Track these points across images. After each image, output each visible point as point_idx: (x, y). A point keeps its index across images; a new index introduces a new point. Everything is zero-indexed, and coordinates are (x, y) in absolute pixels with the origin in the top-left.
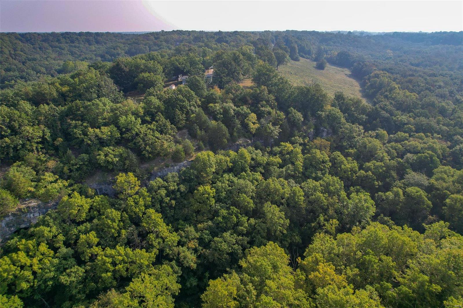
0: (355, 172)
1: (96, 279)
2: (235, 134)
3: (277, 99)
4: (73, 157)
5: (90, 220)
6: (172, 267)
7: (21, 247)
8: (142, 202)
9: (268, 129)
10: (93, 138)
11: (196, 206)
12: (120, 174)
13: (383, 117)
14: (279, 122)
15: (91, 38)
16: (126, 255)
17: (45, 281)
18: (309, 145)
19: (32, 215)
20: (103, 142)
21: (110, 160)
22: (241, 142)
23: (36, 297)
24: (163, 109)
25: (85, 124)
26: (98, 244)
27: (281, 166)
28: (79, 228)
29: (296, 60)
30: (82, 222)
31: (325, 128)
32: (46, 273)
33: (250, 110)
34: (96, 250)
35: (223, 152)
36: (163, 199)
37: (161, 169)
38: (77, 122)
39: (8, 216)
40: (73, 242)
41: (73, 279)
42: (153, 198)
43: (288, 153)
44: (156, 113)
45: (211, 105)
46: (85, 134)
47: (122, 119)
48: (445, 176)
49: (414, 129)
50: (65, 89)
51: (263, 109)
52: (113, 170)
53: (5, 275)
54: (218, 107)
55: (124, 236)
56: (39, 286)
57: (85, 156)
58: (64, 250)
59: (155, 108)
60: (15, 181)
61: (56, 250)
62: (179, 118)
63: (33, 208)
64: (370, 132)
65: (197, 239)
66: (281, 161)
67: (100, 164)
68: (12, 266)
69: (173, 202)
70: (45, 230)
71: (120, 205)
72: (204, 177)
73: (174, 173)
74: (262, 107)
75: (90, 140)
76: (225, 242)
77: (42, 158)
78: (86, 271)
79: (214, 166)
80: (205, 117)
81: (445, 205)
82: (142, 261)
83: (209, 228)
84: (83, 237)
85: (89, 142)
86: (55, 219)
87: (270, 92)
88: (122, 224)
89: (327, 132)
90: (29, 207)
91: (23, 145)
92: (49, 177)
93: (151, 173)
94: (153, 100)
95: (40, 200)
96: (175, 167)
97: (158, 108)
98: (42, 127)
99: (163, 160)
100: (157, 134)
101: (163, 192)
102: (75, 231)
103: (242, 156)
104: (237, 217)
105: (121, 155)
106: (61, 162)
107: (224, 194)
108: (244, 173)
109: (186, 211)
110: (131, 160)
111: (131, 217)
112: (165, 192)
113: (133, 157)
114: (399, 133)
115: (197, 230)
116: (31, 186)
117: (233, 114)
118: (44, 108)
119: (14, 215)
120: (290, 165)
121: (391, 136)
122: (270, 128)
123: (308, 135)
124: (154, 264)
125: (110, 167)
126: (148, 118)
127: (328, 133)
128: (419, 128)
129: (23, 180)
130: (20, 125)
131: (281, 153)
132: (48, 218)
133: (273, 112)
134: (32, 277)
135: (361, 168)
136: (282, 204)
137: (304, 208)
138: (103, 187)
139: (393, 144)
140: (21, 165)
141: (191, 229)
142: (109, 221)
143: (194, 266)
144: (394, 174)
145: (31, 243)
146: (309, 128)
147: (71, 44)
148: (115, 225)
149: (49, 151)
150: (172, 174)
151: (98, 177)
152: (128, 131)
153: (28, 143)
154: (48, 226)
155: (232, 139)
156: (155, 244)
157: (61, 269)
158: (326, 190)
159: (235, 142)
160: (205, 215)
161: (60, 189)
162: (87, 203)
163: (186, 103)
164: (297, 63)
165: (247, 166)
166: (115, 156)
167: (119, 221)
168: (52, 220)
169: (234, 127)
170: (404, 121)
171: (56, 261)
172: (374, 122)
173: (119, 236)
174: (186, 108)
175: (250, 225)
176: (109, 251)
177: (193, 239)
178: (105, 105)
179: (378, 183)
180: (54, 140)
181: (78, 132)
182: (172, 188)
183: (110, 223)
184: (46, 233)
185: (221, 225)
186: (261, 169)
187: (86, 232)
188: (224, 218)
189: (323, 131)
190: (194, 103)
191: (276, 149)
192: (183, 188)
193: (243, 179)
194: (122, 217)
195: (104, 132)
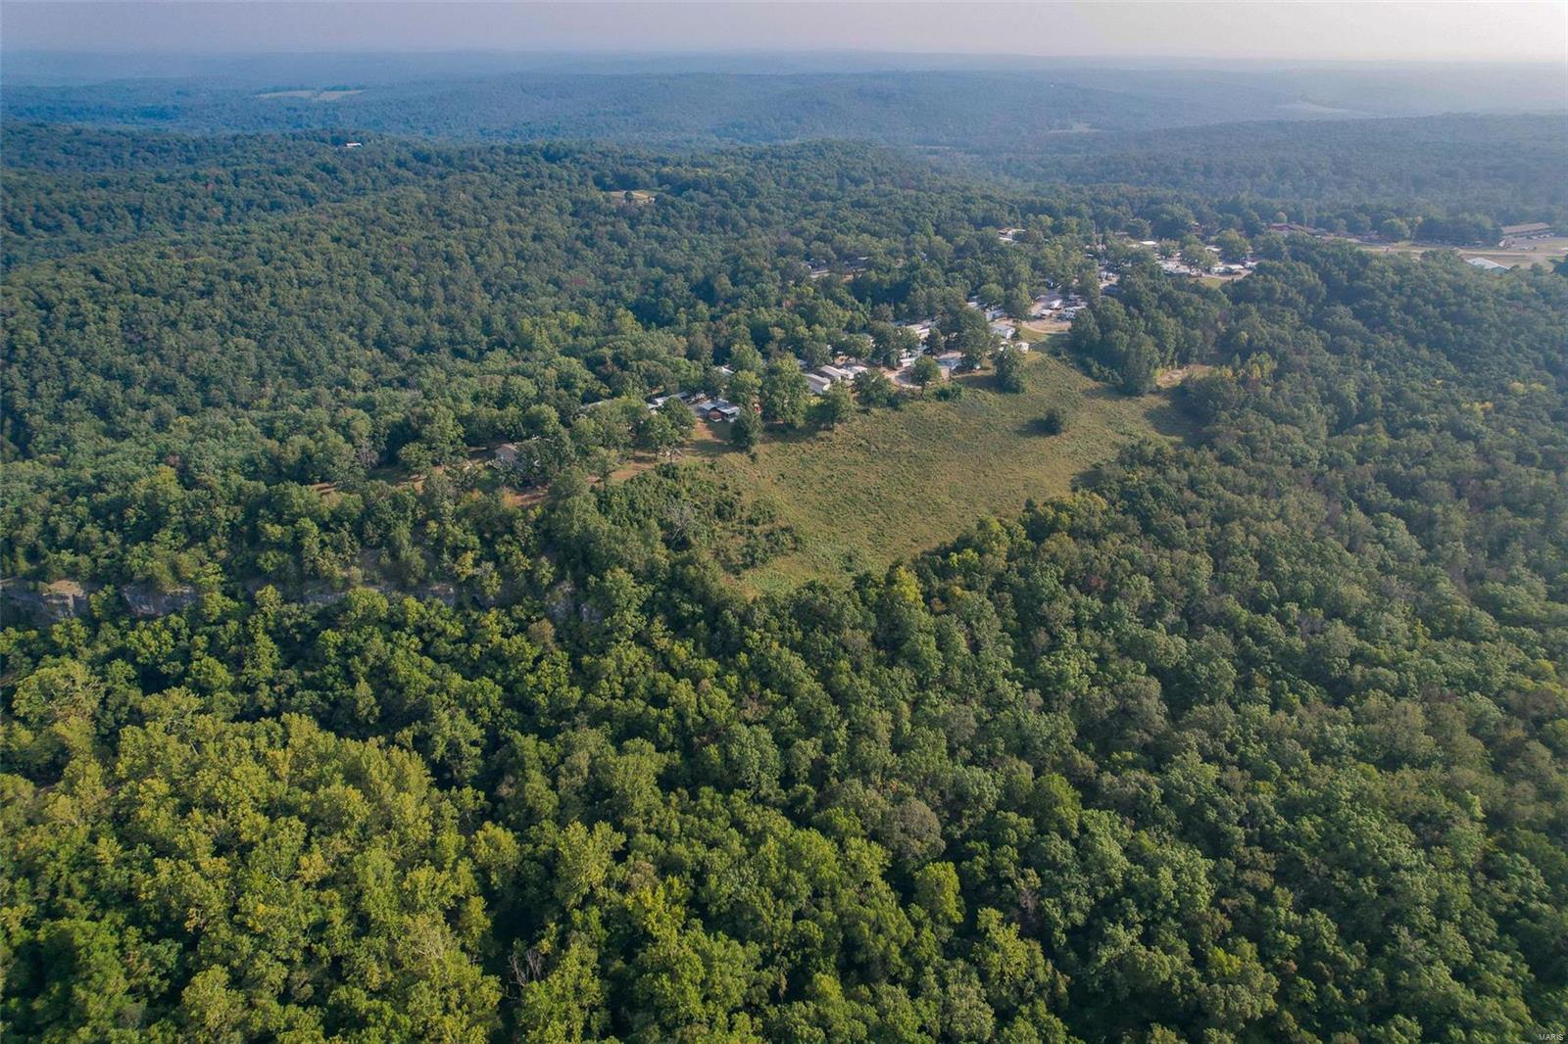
9: (486, 581)
12: (268, 586)
14: (513, 573)
22: (439, 588)
30: (210, 625)
44: (345, 521)
47: (303, 522)
52: (265, 578)
54: (435, 528)
56: (149, 665)
57: (252, 554)
59: (348, 513)
60: (178, 564)
66: (460, 635)
67: (258, 567)
69: (298, 636)
71: (247, 618)
73: (320, 603)
75: (264, 537)
77: (221, 544)
85: (262, 539)
92: (213, 567)
94: (347, 504)
95: (194, 588)
96: (325, 597)
99: (321, 584)
101: (291, 622)
105: (279, 565)
106: (233, 553)
113: (292, 569)
116: (193, 572)
117: (449, 543)
120: (464, 645)
125: (264, 574)
145: (159, 627)
149: (231, 537)
150: (316, 605)
153: (216, 525)
155: (426, 581)
157: (170, 658)
159: (428, 586)
161: (214, 583)
166: (274, 564)
180: (241, 526)
192: (314, 624)
193: (388, 640)
194: (237, 631)
195: (275, 531)
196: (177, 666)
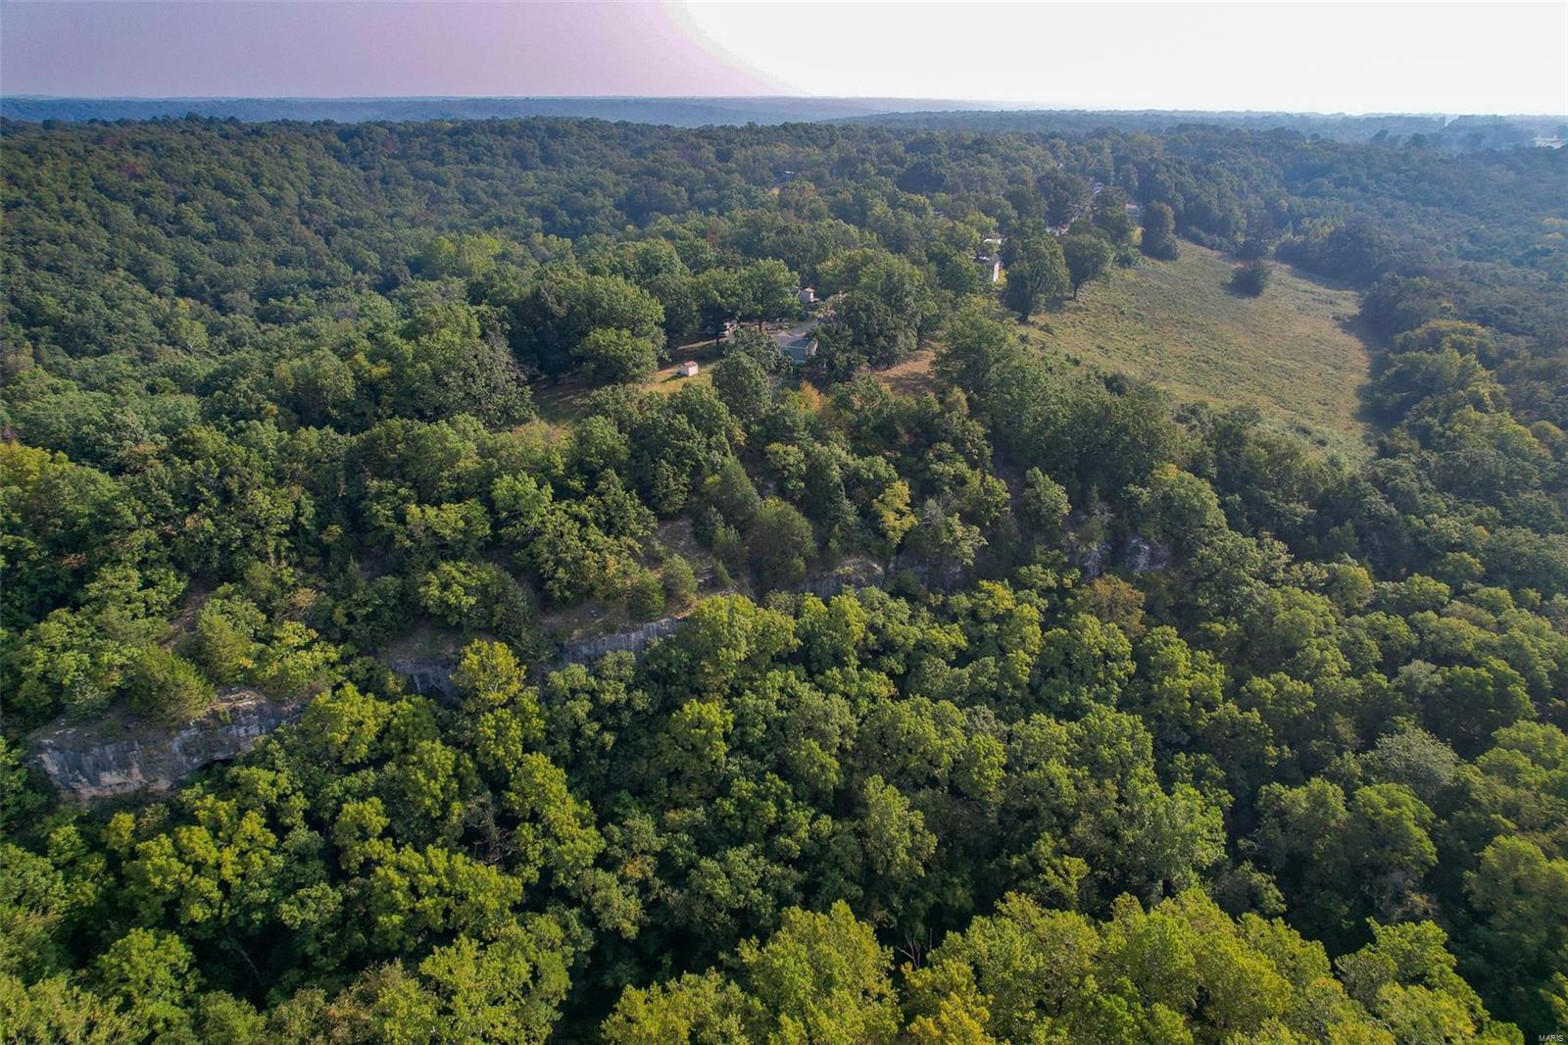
0: (1210, 706)
1: (368, 924)
2: (833, 544)
3: (994, 436)
4: (362, 583)
5: (377, 762)
6: (565, 927)
7: (202, 814)
8: (515, 732)
9: (944, 534)
10: (419, 533)
11: (672, 756)
12: (476, 643)
13: (1373, 516)
14: (988, 510)
15: (531, 147)
16: (450, 874)
17: (248, 909)
18: (1074, 597)
19: (242, 731)
20: (445, 546)
21: (453, 600)
22: (849, 569)
23: (223, 945)
24: (624, 457)
25: (403, 491)
26: (387, 832)
27: (962, 658)
28: (347, 781)
29: (1166, 254)
30: (354, 768)
31: (1146, 540)
32: (252, 889)
33: (897, 468)
34: (376, 847)
35: (784, 597)
36: (579, 727)
37: (590, 636)
38: (383, 484)
39: (188, 728)
40: (327, 816)
41: (311, 916)
42: (550, 721)
43: (997, 618)
44: (603, 468)
45: (775, 446)
46: (401, 518)
47: (502, 486)
48: (1523, 762)
49: (1478, 568)
50: (379, 371)
51: (939, 467)
52: (459, 627)
53: (157, 881)
54: (791, 455)
55: (455, 819)
56: (233, 919)
57: (390, 582)
58: (302, 835)
59: (601, 453)
60: (209, 639)
61: (281, 830)
62: (667, 487)
63: (246, 712)
64: (1308, 565)
65: (656, 854)
66: (963, 643)
67: (426, 607)
68: (173, 860)
69: (609, 738)
70: (262, 777)
71: (462, 729)
72: (709, 674)
73: (624, 654)
74: (940, 458)
75: (410, 536)
76: (728, 875)
77: (285, 578)
78: (346, 901)
79: (744, 642)
80: (746, 486)
81: (1476, 865)
82: (481, 898)
83: (694, 829)
84: (349, 808)
85: (408, 543)
86: (290, 752)
87: (975, 410)
88: (455, 785)
89: (1152, 555)
90: (234, 710)
91: (246, 540)
92: (292, 632)
93: (561, 647)
94: (598, 432)
95: (265, 694)
96: (633, 635)
97: (609, 457)
98: (297, 490)
99: (604, 609)
100: (595, 534)
101: (581, 708)
102: (336, 788)
103: (837, 618)
104: (781, 806)
105: (483, 590)
106: (331, 591)
107: (758, 732)
108: (835, 671)
109: (641, 768)
110: (511, 606)
111: (481, 769)
112: (588, 706)
113: (520, 596)
114: (1417, 578)
115: (661, 828)
116: (248, 655)
117: (838, 479)
118: (310, 436)
119: (201, 725)
120: (990, 661)
121: (1385, 585)
122: (951, 532)
123: (1076, 561)
124: (516, 908)
125: (453, 619)
126: (576, 484)
127: (1154, 559)
128: (1503, 569)
129: (230, 636)
130: (243, 488)
131: (973, 614)
132: (274, 745)
133: (974, 478)
134: (217, 895)
135: (1232, 692)
136: (933, 782)
137: (996, 804)
138: (429, 670)
139: (1380, 617)
140: (233, 593)
141: (642, 824)
142: (420, 775)
143: (631, 931)
144: (1344, 727)
145: (225, 808)
146: (1087, 539)
147: (471, 166)
148: (435, 787)
149: (307, 558)
150: (621, 656)
151: (419, 644)
152: (515, 517)
153: (257, 535)
154: (272, 767)
155: (824, 559)
156: (533, 853)
157: (287, 885)
158: (1087, 757)
159: (831, 569)
160: (695, 786)
161: (316, 669)
162: (376, 714)
163: (697, 443)
164: (1164, 267)
165: (850, 648)
166: (468, 590)
167: (449, 776)
168: (283, 753)
169: (836, 519)
170: (1450, 535)
171: (278, 861)
172: (1336, 530)
173: (443, 818)
174: (691, 455)
175: (814, 836)
176: (410, 857)
177: (643, 852)
178: (465, 435)
179: (1282, 751)
180: (322, 527)
181: (382, 511)
182: (608, 698)
183: (423, 780)
184: (263, 788)
185: (728, 824)
186: (894, 663)
187: (362, 796)
188: (741, 803)
189: (1137, 550)
190: (724, 439)
191: (962, 601)
192: (641, 700)
193: (828, 690)
194: (457, 765)
195: (449, 518)
196: (321, 901)
